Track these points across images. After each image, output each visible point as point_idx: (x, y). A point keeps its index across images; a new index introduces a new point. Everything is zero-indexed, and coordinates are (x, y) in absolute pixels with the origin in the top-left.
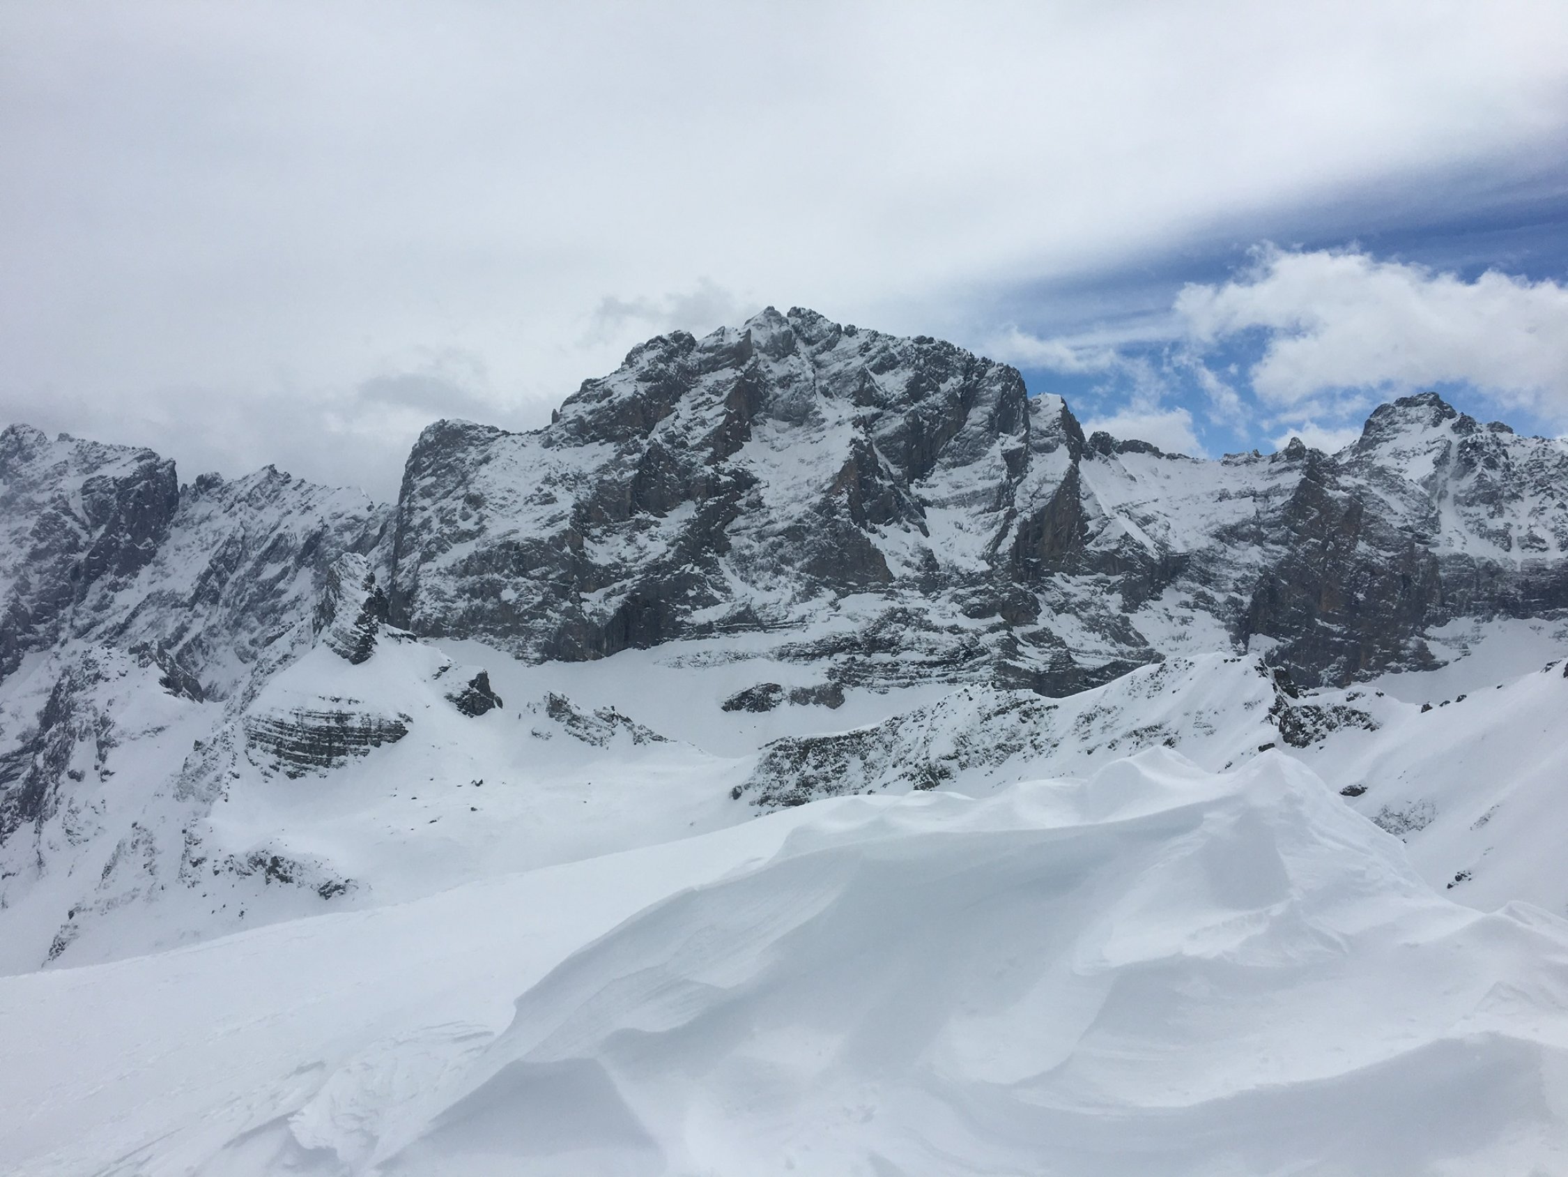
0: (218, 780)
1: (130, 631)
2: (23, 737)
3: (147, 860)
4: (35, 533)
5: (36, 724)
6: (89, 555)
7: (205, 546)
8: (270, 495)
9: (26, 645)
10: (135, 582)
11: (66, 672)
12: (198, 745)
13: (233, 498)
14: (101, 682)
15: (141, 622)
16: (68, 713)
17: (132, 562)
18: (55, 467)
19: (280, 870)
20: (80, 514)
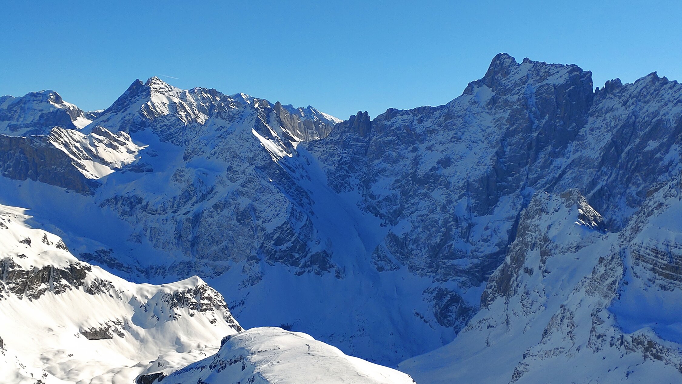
3: (569, 329)
4: (508, 121)
5: (506, 237)
6: (538, 134)
7: (609, 128)
8: (653, 93)
9: (502, 189)
10: (565, 152)
12: (602, 260)
13: (628, 96)
15: (568, 177)
16: (524, 232)
17: (564, 139)
18: (520, 79)
19: (654, 351)
20: (534, 109)
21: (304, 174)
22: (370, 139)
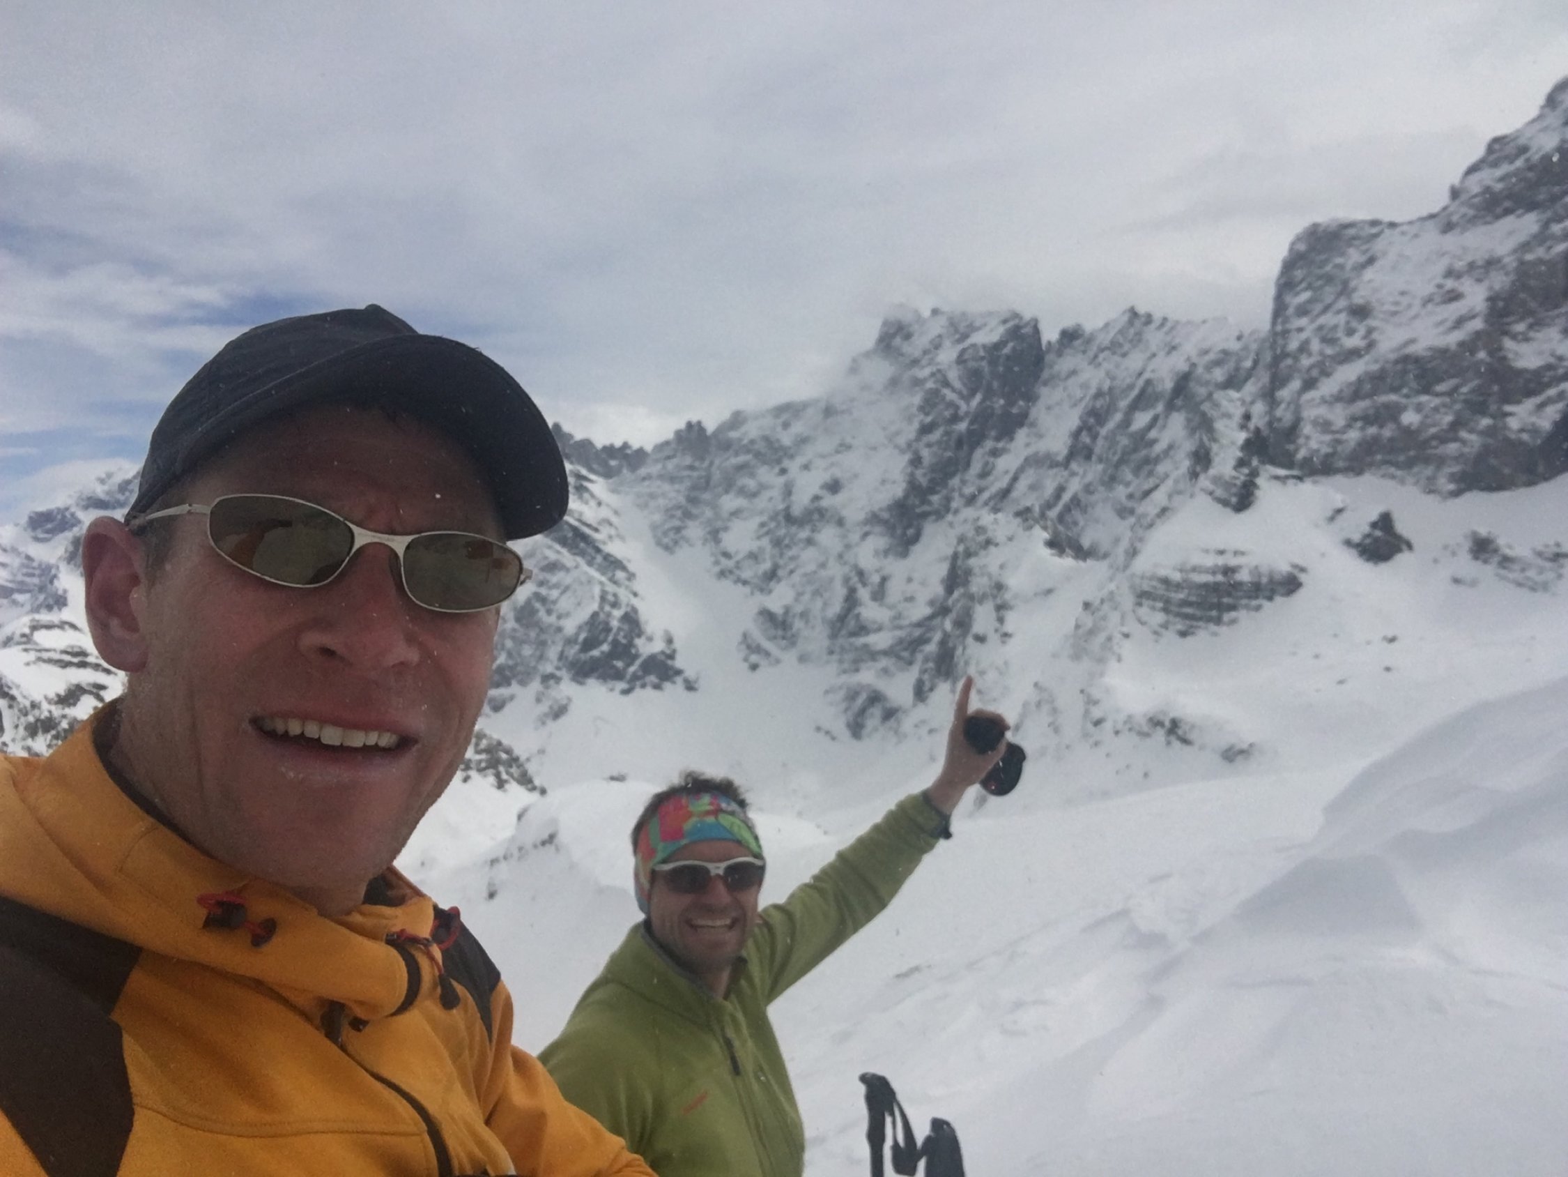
0: (1109, 639)
1: (1015, 494)
2: (931, 603)
3: (1050, 719)
4: (922, 409)
5: (940, 590)
9: (925, 515)
10: (1012, 446)
11: (961, 539)
12: (1087, 605)
13: (1096, 348)
14: (992, 549)
15: (1022, 485)
18: (931, 342)
19: (1180, 733)
20: (957, 385)
21: (613, 532)
22: (711, 464)
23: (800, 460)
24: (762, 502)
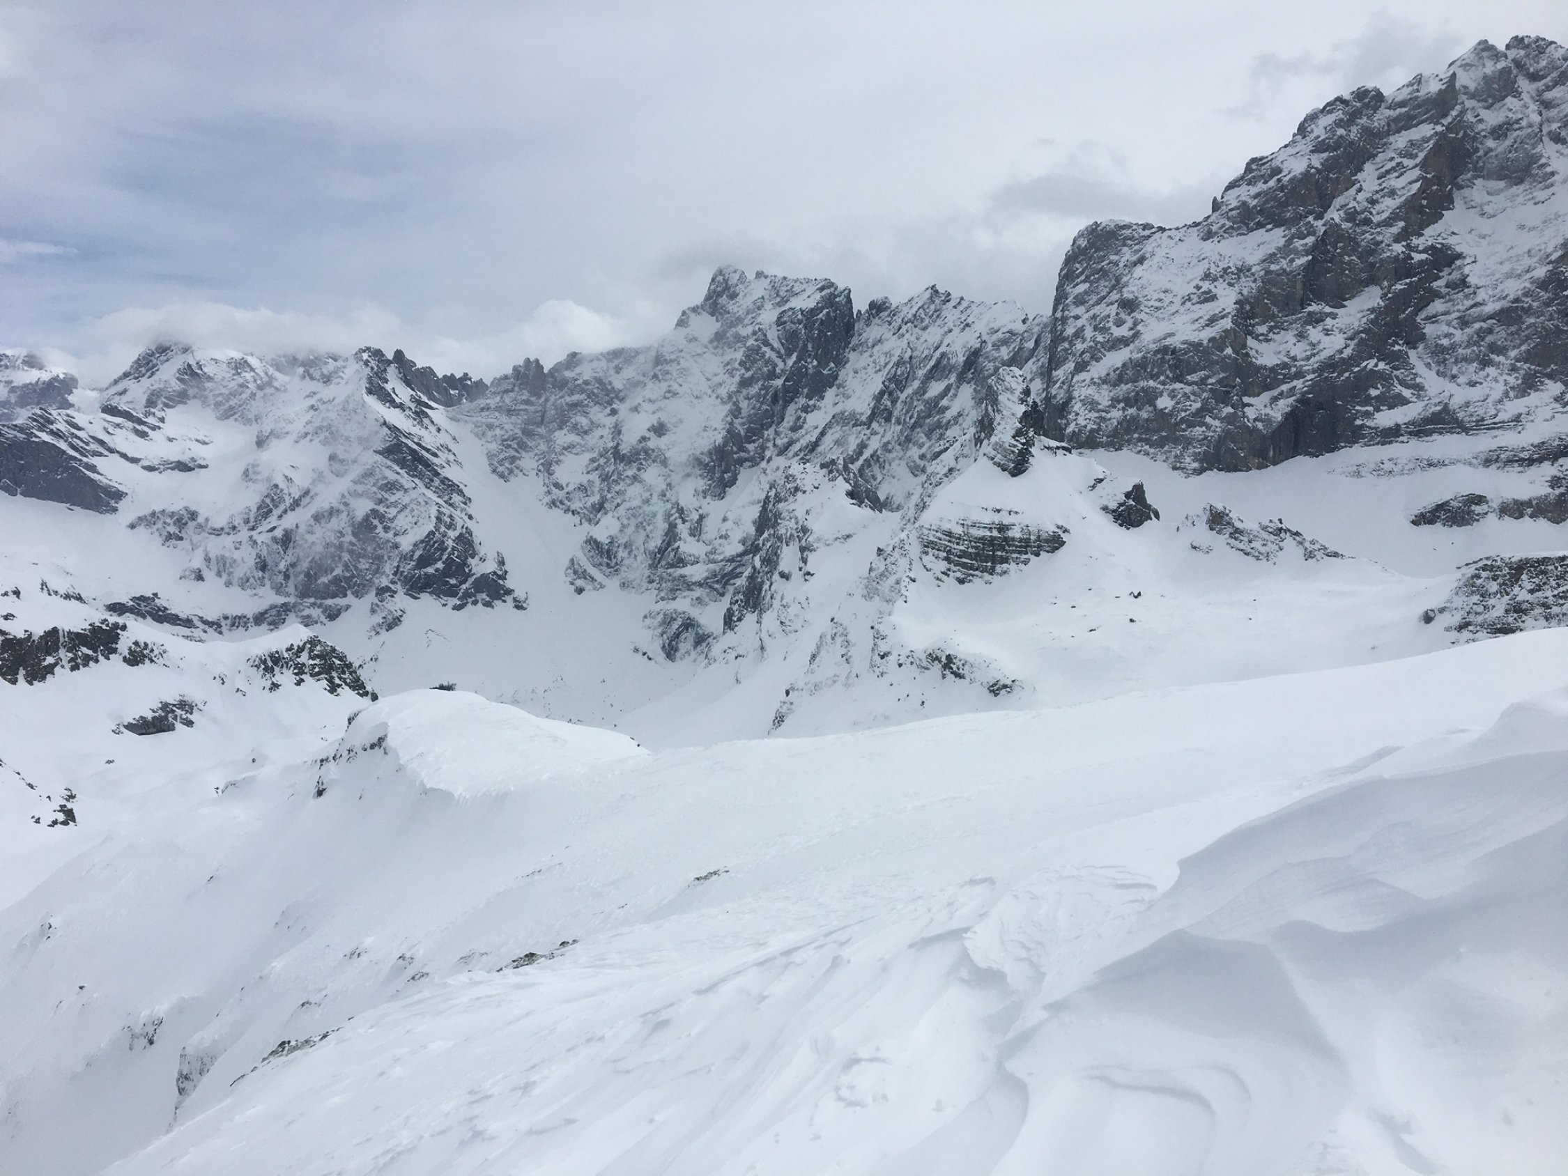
0: (898, 583)
1: (820, 449)
2: (743, 542)
3: (843, 651)
4: (742, 363)
5: (752, 530)
6: (785, 381)
7: (878, 368)
8: (932, 315)
9: (741, 462)
10: (821, 404)
11: (772, 486)
12: (880, 551)
13: (900, 320)
14: (799, 494)
15: (828, 440)
16: (776, 521)
17: (820, 385)
18: (754, 303)
19: (954, 667)
20: (776, 345)
21: (451, 458)
22: (547, 400)
23: (630, 403)
24: (592, 439)
